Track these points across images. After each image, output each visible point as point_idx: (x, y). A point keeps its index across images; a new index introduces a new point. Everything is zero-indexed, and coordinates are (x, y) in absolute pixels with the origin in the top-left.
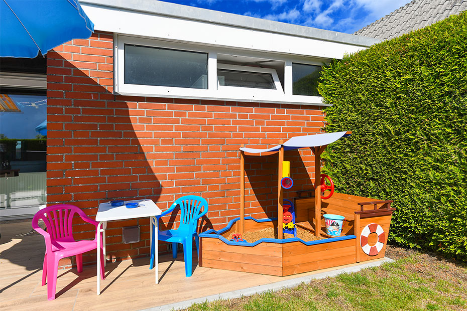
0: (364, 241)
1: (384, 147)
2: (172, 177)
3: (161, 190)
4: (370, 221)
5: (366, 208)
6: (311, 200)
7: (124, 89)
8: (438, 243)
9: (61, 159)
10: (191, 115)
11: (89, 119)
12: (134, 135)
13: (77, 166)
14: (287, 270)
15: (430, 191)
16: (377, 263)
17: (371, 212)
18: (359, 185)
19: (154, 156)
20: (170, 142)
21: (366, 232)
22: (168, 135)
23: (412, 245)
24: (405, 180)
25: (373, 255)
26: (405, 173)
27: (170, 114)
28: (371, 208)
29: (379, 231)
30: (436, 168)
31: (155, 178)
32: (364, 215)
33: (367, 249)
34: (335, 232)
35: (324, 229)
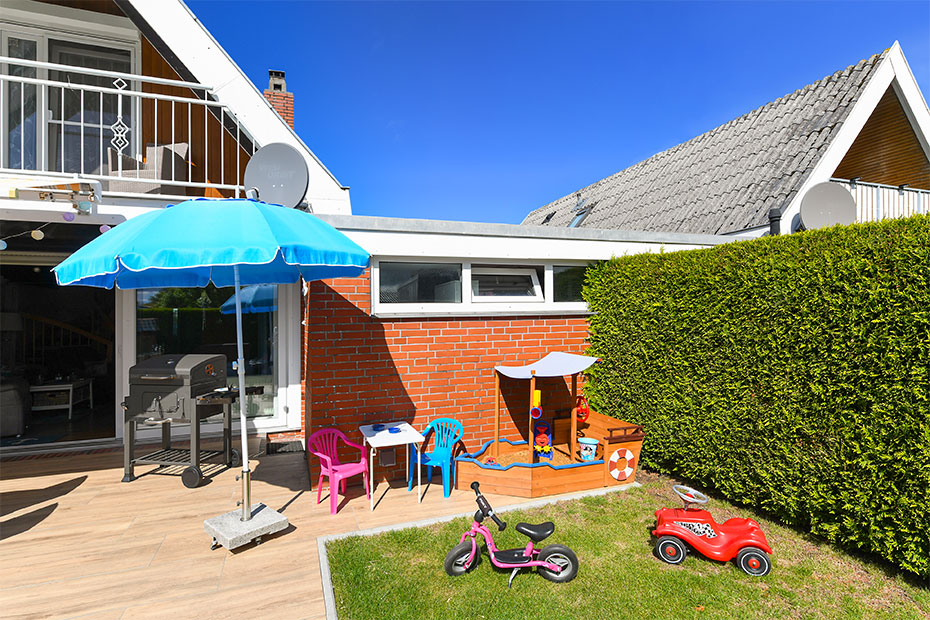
0: (613, 466)
1: (640, 370)
2: (425, 398)
3: (413, 413)
4: (620, 447)
5: (616, 434)
6: (567, 421)
7: (380, 309)
8: (681, 470)
9: (323, 383)
10: (445, 333)
11: (349, 343)
12: (389, 356)
13: (338, 390)
14: (536, 492)
16: (623, 487)
17: (621, 437)
19: (410, 378)
20: (425, 362)
21: (615, 457)
22: (422, 355)
23: (662, 471)
24: (656, 405)
25: (622, 479)
26: (656, 399)
27: (425, 333)
28: (621, 433)
29: (629, 456)
31: (409, 399)
32: (613, 441)
33: (615, 473)
34: (589, 456)
35: (579, 453)
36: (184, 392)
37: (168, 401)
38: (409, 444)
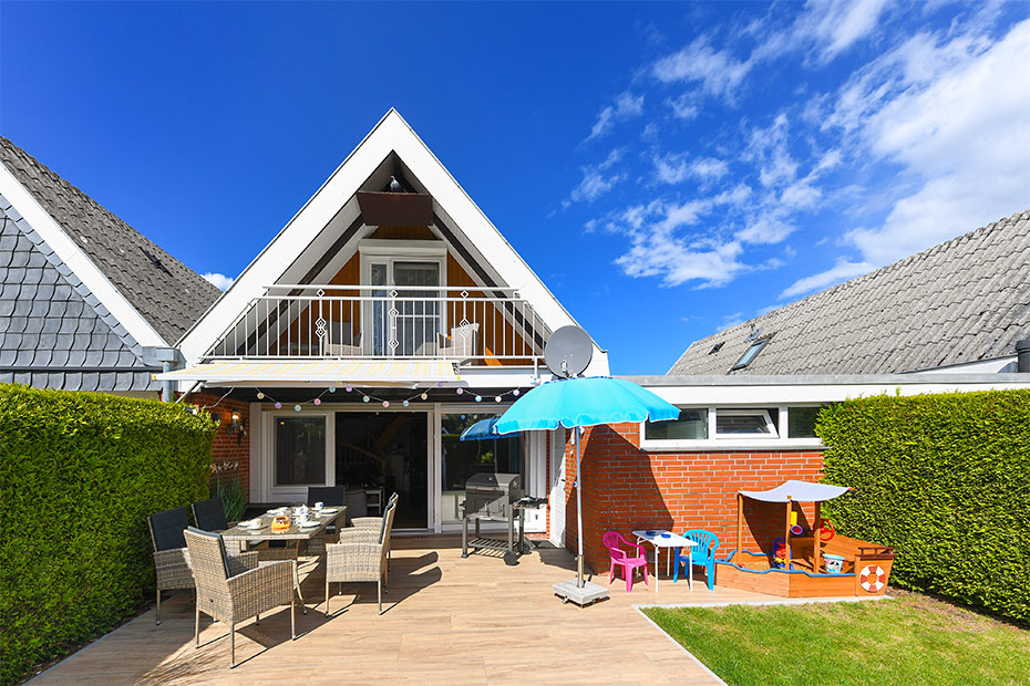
0: (864, 579)
1: (888, 499)
2: (681, 514)
3: (672, 525)
4: (872, 564)
5: (866, 552)
6: (811, 539)
7: (646, 444)
8: (938, 587)
9: (606, 498)
10: (695, 463)
11: (624, 470)
12: (652, 475)
13: (617, 503)
15: (930, 542)
16: (876, 598)
17: (870, 556)
18: (861, 529)
19: (668, 497)
20: (680, 485)
21: (866, 572)
22: (678, 480)
23: (914, 588)
24: (908, 530)
25: (872, 591)
26: (908, 525)
27: (680, 463)
28: (873, 552)
29: (880, 572)
30: (936, 524)
31: (669, 514)
32: (864, 558)
33: (866, 586)
34: (833, 569)
35: (823, 567)
36: (505, 500)
37: (494, 506)
38: (672, 548)
